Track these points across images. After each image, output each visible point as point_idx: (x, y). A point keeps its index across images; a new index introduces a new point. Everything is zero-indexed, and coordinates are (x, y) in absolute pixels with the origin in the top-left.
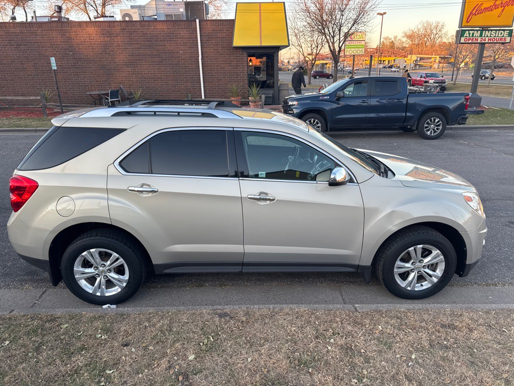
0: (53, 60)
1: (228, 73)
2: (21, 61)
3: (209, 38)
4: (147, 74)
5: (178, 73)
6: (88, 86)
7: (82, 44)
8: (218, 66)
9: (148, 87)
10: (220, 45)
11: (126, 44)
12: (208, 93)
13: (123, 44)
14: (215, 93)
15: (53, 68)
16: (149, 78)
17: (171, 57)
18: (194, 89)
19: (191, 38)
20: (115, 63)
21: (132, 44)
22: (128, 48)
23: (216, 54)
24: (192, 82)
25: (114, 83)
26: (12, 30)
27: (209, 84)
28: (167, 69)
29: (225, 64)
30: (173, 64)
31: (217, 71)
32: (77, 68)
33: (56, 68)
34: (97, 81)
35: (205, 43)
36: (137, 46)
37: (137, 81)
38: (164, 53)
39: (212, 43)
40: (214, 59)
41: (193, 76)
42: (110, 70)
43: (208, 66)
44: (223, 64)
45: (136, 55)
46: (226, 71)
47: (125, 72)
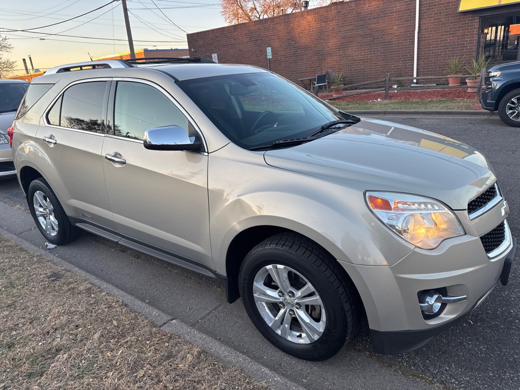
0: (269, 50)
1: (450, 46)
2: (257, 55)
3: (431, 6)
4: (357, 56)
5: (389, 52)
6: (303, 72)
7: (302, 33)
8: (438, 39)
9: (357, 70)
10: (443, 12)
11: (340, 27)
12: (422, 72)
13: (337, 27)
14: (430, 71)
15: (268, 57)
16: (359, 60)
17: (383, 35)
18: (405, 68)
19: (408, 10)
20: (328, 47)
21: (346, 26)
22: (341, 31)
23: (436, 25)
24: (404, 61)
25: (326, 68)
26: (253, 28)
27: (424, 61)
28: (378, 48)
29: (447, 35)
30: (385, 42)
31: (436, 44)
32: (296, 56)
33: (271, 57)
34: (311, 67)
35: (425, 13)
36: (350, 27)
37: (347, 64)
38: (377, 31)
39: (433, 11)
40: (434, 31)
41: (406, 53)
42: (323, 55)
43: (425, 40)
44: (444, 35)
45: (349, 37)
46: (447, 43)
47: (337, 56)
